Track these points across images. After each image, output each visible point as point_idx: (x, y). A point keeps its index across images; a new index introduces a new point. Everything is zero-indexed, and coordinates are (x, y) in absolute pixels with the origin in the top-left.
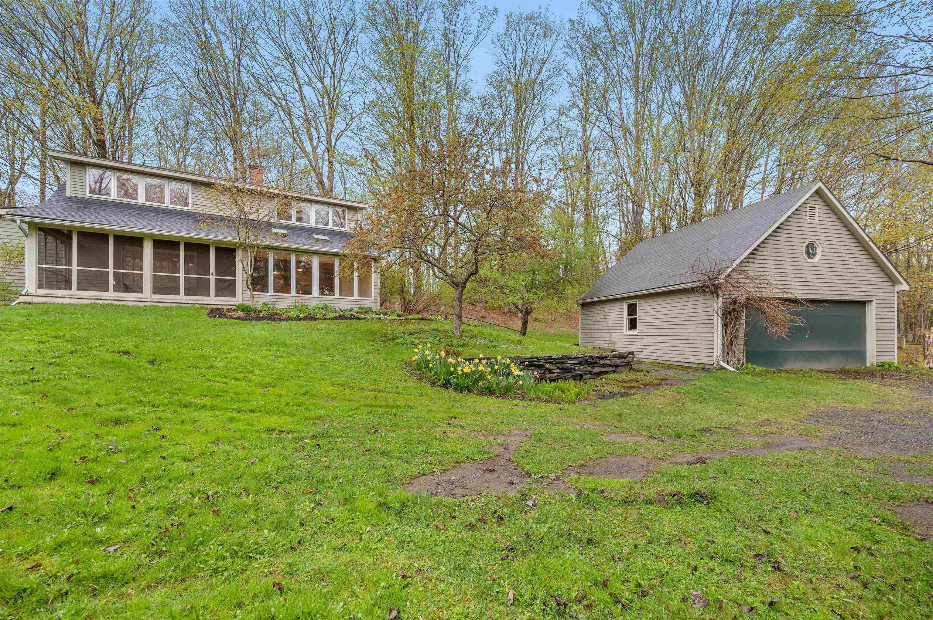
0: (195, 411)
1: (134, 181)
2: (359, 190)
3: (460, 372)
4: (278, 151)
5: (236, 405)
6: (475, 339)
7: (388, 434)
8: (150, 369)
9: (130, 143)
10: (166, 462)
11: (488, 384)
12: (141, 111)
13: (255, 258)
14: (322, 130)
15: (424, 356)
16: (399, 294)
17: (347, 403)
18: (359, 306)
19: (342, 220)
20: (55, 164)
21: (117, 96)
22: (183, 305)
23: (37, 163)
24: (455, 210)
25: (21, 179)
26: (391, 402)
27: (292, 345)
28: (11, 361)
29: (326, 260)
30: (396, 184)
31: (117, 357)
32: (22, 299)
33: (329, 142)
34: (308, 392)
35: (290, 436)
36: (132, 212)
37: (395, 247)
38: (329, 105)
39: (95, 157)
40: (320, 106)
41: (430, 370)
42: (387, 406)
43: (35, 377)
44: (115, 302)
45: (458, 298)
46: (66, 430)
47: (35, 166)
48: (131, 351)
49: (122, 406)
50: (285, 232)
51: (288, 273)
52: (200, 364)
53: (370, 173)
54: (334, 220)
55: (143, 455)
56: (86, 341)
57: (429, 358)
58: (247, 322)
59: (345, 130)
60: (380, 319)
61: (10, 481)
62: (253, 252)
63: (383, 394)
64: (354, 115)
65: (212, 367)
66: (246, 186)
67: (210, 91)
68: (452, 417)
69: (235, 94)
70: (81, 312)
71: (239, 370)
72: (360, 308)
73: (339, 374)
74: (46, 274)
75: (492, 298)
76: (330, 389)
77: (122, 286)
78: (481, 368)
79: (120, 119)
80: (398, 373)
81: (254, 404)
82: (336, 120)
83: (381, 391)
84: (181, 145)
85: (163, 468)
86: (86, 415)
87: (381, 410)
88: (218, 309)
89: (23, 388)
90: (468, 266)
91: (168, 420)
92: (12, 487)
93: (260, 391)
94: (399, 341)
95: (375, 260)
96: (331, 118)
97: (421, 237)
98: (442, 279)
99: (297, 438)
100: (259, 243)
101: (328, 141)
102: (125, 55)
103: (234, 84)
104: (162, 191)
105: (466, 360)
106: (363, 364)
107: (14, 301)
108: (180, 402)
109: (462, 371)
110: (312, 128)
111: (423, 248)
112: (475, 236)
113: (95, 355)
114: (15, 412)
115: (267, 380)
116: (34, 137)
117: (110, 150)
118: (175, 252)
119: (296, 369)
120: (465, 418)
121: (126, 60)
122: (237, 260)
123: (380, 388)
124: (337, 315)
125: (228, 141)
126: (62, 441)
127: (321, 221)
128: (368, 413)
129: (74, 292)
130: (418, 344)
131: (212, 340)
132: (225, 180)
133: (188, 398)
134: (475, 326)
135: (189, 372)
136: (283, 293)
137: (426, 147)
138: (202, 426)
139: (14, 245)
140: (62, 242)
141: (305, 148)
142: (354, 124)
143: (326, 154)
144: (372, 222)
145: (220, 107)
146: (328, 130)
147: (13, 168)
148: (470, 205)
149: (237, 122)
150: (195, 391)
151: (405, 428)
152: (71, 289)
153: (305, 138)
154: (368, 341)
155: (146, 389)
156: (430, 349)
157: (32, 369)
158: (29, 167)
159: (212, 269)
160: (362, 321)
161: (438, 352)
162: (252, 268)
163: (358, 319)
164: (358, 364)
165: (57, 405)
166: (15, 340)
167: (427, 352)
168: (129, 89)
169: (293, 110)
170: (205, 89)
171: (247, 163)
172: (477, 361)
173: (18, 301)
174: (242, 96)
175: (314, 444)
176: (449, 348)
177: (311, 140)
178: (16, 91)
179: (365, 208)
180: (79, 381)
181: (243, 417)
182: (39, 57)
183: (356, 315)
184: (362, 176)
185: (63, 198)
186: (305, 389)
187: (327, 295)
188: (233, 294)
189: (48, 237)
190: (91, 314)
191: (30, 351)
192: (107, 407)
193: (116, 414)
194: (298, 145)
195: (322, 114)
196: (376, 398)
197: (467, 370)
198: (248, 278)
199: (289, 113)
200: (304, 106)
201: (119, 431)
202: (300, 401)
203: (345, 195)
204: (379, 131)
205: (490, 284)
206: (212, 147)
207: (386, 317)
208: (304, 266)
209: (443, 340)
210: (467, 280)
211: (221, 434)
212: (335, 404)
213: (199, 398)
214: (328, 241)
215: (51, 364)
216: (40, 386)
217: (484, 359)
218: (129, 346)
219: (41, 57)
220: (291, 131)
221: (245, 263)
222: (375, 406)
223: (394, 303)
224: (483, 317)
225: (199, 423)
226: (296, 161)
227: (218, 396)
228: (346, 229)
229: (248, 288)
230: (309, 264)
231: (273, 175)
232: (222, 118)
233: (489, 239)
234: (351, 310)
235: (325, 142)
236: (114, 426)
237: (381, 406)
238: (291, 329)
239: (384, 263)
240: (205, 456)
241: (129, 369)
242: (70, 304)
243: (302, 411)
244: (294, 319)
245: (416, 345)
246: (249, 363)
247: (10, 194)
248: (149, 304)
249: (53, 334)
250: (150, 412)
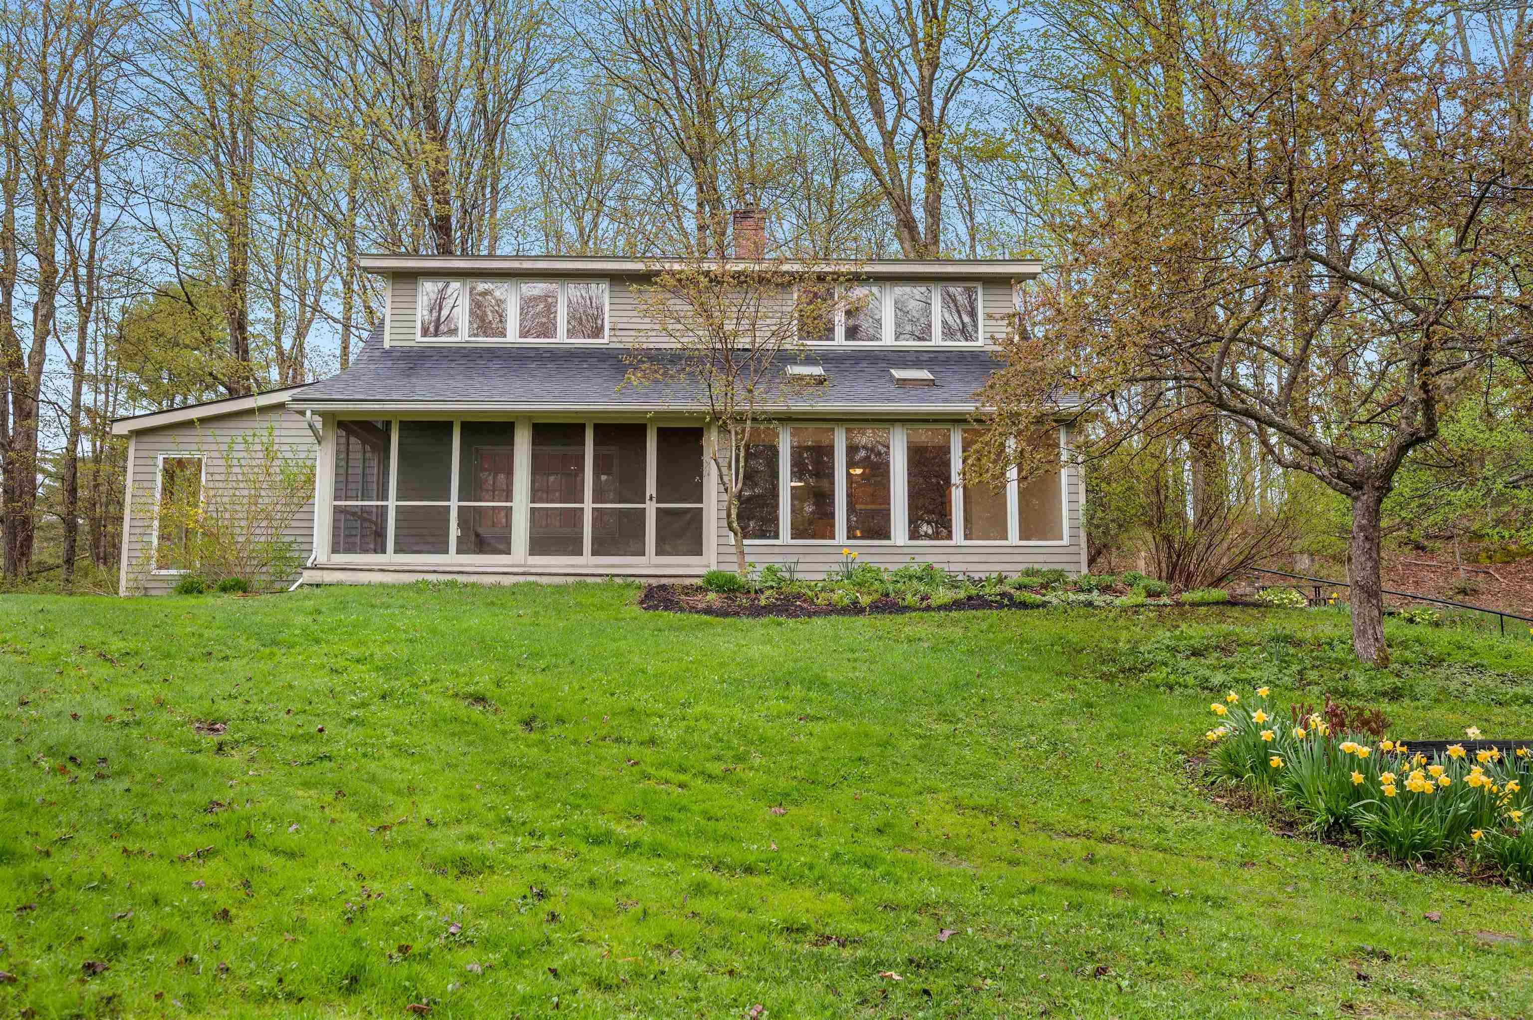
0: (619, 855)
1: (497, 294)
2: (1013, 226)
3: (1390, 790)
4: (798, 161)
5: (708, 849)
6: (1442, 671)
7: (1144, 987)
8: (525, 739)
9: (494, 211)
10: (560, 984)
11: (1510, 841)
12: (515, 134)
13: (747, 448)
14: (907, 85)
15: (1250, 730)
16: (1150, 524)
17: (1004, 868)
18: (1022, 567)
19: (966, 319)
20: (367, 284)
21: (474, 115)
22: (589, 580)
23: (339, 286)
24: (1333, 234)
25: (314, 325)
26: (1142, 879)
27: (841, 686)
28: (289, 711)
29: (925, 436)
30: (1129, 188)
31: (462, 709)
32: (308, 576)
33: (926, 111)
34: (888, 825)
35: (846, 953)
36: (495, 364)
37: (1132, 380)
38: (925, 11)
39: (433, 255)
40: (900, 20)
41: (1275, 777)
42: (1131, 891)
43: (324, 749)
44: (460, 578)
45: (1362, 528)
46: (374, 878)
47: (336, 294)
48: (488, 695)
49: (472, 829)
50: (818, 371)
51: (825, 483)
52: (627, 733)
53: (1043, 172)
54: (945, 323)
55: (514, 959)
56: (408, 667)
57: (1266, 735)
58: (728, 620)
59: (970, 67)
60: (1090, 604)
61: (287, 980)
62: (743, 431)
63: (1112, 849)
64: (994, 21)
65: (652, 742)
66: (728, 267)
67: (648, 54)
68: (1373, 953)
69: (701, 46)
70: (400, 602)
71: (713, 751)
72: (1028, 573)
73: (975, 775)
74: (346, 520)
75: (1498, 522)
76: (951, 819)
77: (473, 538)
78: (1476, 777)
79: (477, 164)
80: (1161, 781)
81: (752, 852)
82: (943, 48)
83: (1107, 839)
84: (589, 194)
85: (555, 999)
86: (407, 844)
87: (1113, 903)
88: (663, 587)
89: (308, 773)
90: (1395, 415)
91: (563, 874)
92: (289, 996)
93: (764, 812)
94: (1159, 675)
95: (1070, 423)
96: (929, 45)
97: (1219, 339)
98: (1297, 466)
99: (864, 962)
100: (757, 407)
101: (923, 110)
102: (490, 25)
103: (698, 23)
104: (550, 310)
105: (1413, 746)
106: (1045, 746)
107: (295, 581)
108: (586, 828)
109: (1400, 784)
110: (882, 85)
111: (1225, 373)
112: (1415, 310)
113: (423, 703)
114: (294, 827)
115: (783, 784)
116: (337, 234)
117: (459, 234)
118: (571, 450)
119: (856, 755)
120: (1429, 960)
121: (492, 33)
122: (707, 457)
123: (1106, 829)
124: (962, 594)
125: (685, 162)
126: (366, 903)
127: (908, 328)
128: (1071, 907)
129: (390, 557)
130: (1224, 686)
131: (650, 670)
132: (681, 259)
133: (601, 821)
134: (1437, 624)
135: (603, 752)
136: (813, 537)
137: (1222, 60)
138: (634, 898)
139: (301, 463)
140: (374, 448)
141: (863, 139)
142: (995, 43)
143: (920, 142)
144: (1059, 311)
145: (668, 85)
146: (922, 78)
147: (303, 304)
148: (1391, 210)
149: (707, 115)
150: (618, 801)
151: (1198, 971)
152: (384, 551)
153: (864, 115)
154: (1059, 674)
155: (519, 792)
156: (1270, 704)
157: (321, 730)
158: (327, 298)
159: (651, 488)
160: (1036, 612)
161: (1300, 717)
162: (741, 476)
163: (1024, 605)
164: (1029, 746)
165: (360, 817)
166: (295, 666)
167: (1259, 716)
168: (494, 95)
169: (834, 49)
170: (638, 52)
171: (728, 206)
172: (1456, 751)
173: (300, 581)
174: (718, 46)
175: (915, 987)
176: (1342, 702)
177: (879, 114)
178: (314, 150)
179: (1033, 276)
180: (397, 763)
181: (725, 884)
182: (352, 72)
183: (1016, 594)
184: (1020, 184)
185: (377, 353)
186: (882, 816)
187: (927, 536)
188: (697, 549)
189: (353, 440)
190: (417, 607)
191: (317, 691)
192: (444, 829)
193: (462, 848)
194: (847, 135)
195: (907, 41)
196: (1091, 859)
197: (1416, 782)
198: (730, 503)
199: (824, 60)
200: (861, 33)
201: (466, 888)
202: (868, 851)
203: (973, 247)
204: (1066, 48)
205: (1489, 469)
206: (650, 183)
207: (1108, 598)
208: (867, 458)
209: (1313, 675)
210: (1393, 467)
211: (676, 924)
212: (966, 867)
213: (625, 822)
214: (931, 383)
215: (350, 720)
216: (332, 770)
217: (1486, 745)
218: (483, 682)
219: (355, 70)
220: (828, 104)
221: (724, 463)
222: (1092, 887)
223: (1134, 553)
224: (1464, 592)
225: (627, 889)
226: (844, 178)
227: (667, 819)
228: (980, 342)
229: (731, 528)
230: (879, 454)
231: (786, 226)
232: (672, 112)
233: (1471, 312)
234: (1001, 581)
235: (915, 115)
236: (458, 878)
237: (1112, 889)
238: (836, 638)
239: (1096, 432)
240: (641, 981)
241: (486, 739)
242: (383, 585)
243: (875, 881)
244: (844, 611)
245: (1218, 692)
246: (737, 732)
247: (296, 358)
248: (521, 579)
249: (355, 653)
250: (527, 850)
